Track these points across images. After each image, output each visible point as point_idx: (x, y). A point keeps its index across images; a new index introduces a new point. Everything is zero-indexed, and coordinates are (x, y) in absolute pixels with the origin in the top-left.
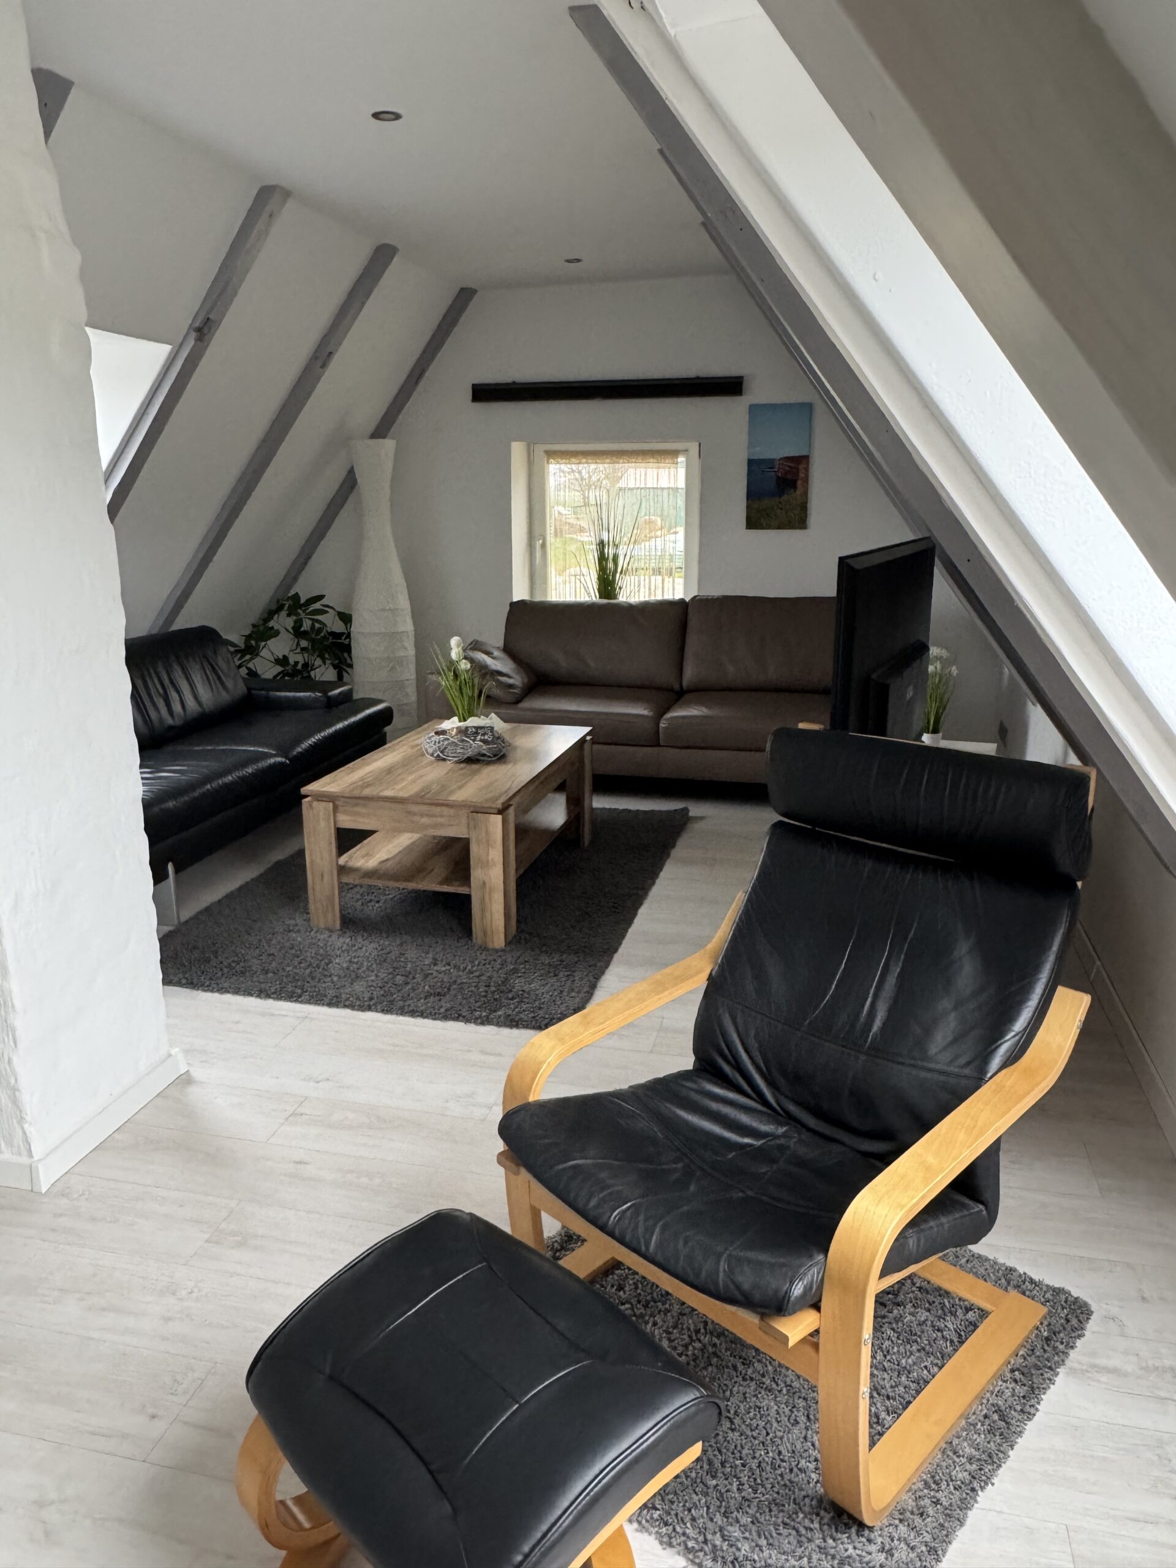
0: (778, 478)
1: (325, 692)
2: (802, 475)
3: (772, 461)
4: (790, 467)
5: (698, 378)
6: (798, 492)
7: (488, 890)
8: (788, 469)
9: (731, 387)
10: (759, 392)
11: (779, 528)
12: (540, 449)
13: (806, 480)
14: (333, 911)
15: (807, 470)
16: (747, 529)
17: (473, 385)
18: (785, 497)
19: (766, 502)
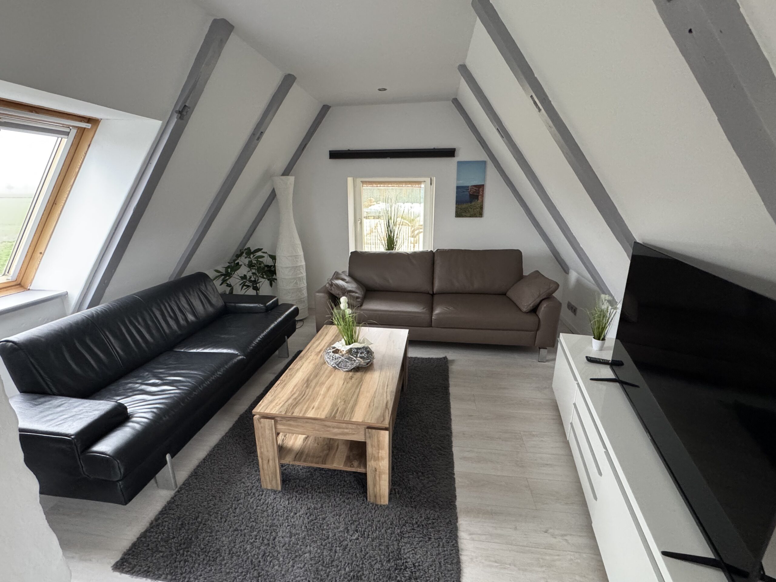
0: (470, 195)
1: (264, 303)
2: (481, 193)
3: (468, 187)
4: (476, 190)
5: (434, 149)
6: (479, 201)
7: (378, 473)
8: (474, 190)
9: (450, 153)
10: (462, 156)
11: (470, 217)
12: (359, 180)
13: (483, 196)
14: (277, 480)
15: (483, 191)
16: (456, 217)
17: (330, 151)
18: (473, 203)
19: (464, 206)
